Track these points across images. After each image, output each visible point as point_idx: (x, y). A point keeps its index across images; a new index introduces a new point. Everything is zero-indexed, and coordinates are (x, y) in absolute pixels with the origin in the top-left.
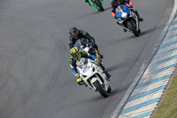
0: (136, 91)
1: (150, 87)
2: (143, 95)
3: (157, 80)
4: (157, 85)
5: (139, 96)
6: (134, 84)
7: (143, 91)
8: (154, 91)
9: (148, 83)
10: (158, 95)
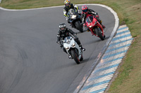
3: (98, 84)
9: (91, 86)
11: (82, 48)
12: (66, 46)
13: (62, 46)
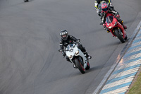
0: (112, 76)
1: (124, 74)
2: (118, 79)
3: (129, 68)
4: (129, 72)
5: (114, 80)
6: (111, 71)
7: (118, 76)
8: (127, 77)
9: (122, 70)
10: (130, 80)
11: (87, 56)
12: (69, 54)
13: (65, 55)
